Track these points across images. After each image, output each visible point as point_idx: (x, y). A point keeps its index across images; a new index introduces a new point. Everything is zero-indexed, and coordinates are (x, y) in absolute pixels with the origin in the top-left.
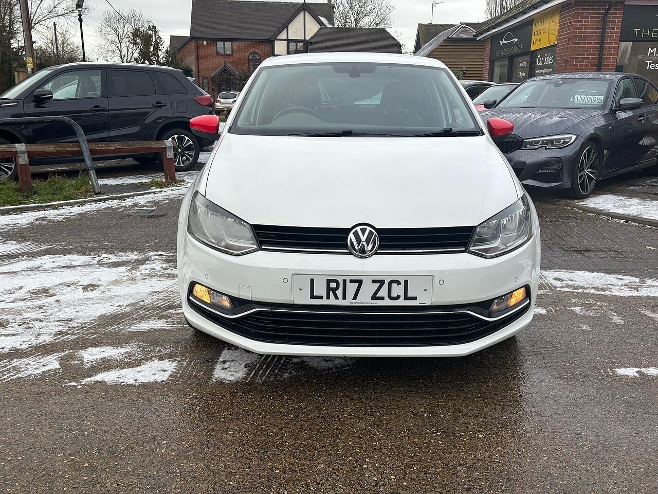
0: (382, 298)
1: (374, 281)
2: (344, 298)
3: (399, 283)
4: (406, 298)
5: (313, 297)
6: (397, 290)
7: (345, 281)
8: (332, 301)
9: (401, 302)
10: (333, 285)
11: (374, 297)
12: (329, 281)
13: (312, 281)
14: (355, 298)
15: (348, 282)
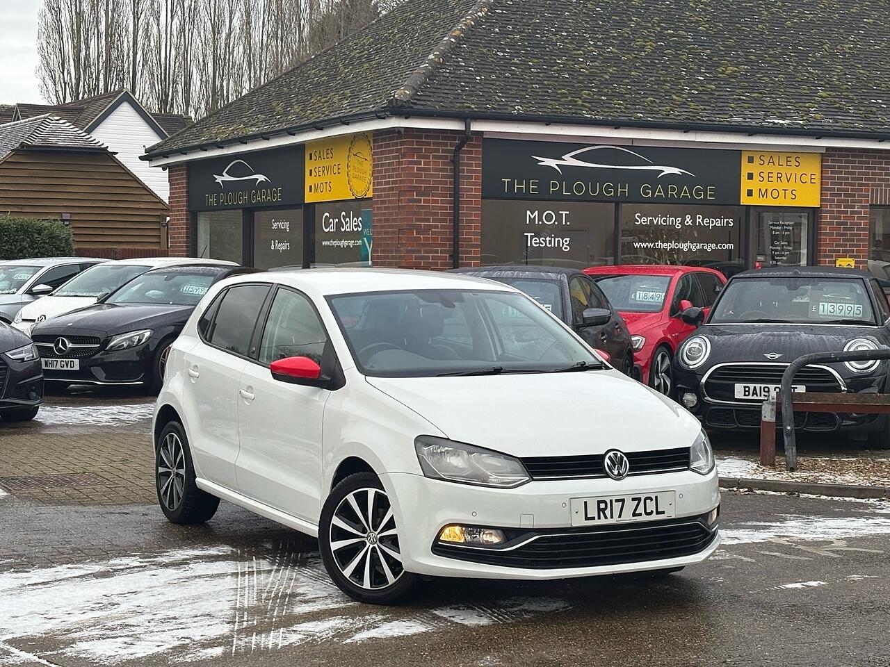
0: (640, 515)
1: (633, 499)
2: (612, 517)
3: (651, 499)
4: (658, 513)
5: (587, 518)
6: (651, 506)
7: (611, 501)
8: (603, 521)
9: (654, 517)
10: (602, 506)
11: (634, 514)
12: (599, 502)
13: (586, 503)
14: (620, 516)
15: (614, 501)
